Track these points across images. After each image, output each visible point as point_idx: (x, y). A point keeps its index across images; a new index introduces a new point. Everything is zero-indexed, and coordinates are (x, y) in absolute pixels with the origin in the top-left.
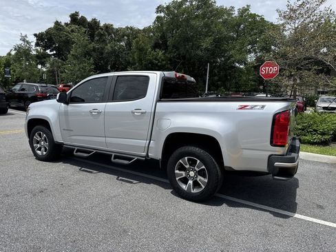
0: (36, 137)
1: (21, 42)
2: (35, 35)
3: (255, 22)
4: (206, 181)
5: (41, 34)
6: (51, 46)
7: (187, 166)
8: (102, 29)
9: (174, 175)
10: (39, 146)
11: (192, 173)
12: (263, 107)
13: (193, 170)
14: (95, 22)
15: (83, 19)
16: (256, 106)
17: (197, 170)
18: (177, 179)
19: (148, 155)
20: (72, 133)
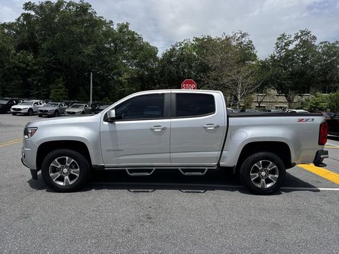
3: (134, 39)
19: (219, 164)
20: (121, 153)
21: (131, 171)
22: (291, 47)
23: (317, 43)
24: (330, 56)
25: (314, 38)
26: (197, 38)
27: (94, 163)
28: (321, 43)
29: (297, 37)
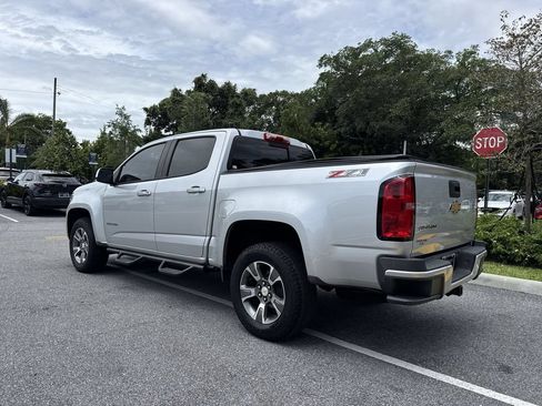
0: (78, 237)
1: (118, 116)
2: (146, 109)
4: (283, 303)
5: (154, 108)
6: (167, 124)
7: (258, 278)
8: (238, 97)
9: (239, 293)
10: (79, 249)
11: (265, 291)
12: (365, 171)
13: (267, 284)
14: (229, 88)
15: (212, 84)
16: (355, 171)
17: (272, 283)
18: (243, 299)
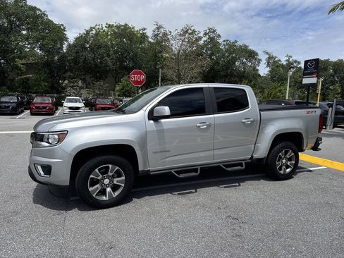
0: (95, 175)
4: (294, 162)
10: (99, 187)
11: (284, 161)
12: (315, 112)
18: (278, 168)
19: (252, 156)
20: (168, 154)
21: (179, 173)
22: (201, 42)
23: (220, 41)
24: (231, 53)
25: (219, 36)
26: (109, 25)
27: (141, 168)
28: (224, 41)
29: (205, 34)
